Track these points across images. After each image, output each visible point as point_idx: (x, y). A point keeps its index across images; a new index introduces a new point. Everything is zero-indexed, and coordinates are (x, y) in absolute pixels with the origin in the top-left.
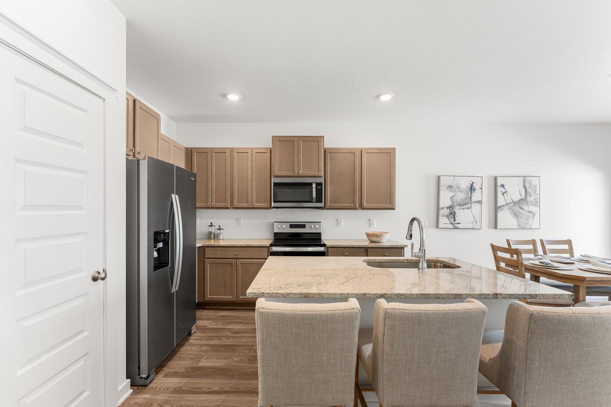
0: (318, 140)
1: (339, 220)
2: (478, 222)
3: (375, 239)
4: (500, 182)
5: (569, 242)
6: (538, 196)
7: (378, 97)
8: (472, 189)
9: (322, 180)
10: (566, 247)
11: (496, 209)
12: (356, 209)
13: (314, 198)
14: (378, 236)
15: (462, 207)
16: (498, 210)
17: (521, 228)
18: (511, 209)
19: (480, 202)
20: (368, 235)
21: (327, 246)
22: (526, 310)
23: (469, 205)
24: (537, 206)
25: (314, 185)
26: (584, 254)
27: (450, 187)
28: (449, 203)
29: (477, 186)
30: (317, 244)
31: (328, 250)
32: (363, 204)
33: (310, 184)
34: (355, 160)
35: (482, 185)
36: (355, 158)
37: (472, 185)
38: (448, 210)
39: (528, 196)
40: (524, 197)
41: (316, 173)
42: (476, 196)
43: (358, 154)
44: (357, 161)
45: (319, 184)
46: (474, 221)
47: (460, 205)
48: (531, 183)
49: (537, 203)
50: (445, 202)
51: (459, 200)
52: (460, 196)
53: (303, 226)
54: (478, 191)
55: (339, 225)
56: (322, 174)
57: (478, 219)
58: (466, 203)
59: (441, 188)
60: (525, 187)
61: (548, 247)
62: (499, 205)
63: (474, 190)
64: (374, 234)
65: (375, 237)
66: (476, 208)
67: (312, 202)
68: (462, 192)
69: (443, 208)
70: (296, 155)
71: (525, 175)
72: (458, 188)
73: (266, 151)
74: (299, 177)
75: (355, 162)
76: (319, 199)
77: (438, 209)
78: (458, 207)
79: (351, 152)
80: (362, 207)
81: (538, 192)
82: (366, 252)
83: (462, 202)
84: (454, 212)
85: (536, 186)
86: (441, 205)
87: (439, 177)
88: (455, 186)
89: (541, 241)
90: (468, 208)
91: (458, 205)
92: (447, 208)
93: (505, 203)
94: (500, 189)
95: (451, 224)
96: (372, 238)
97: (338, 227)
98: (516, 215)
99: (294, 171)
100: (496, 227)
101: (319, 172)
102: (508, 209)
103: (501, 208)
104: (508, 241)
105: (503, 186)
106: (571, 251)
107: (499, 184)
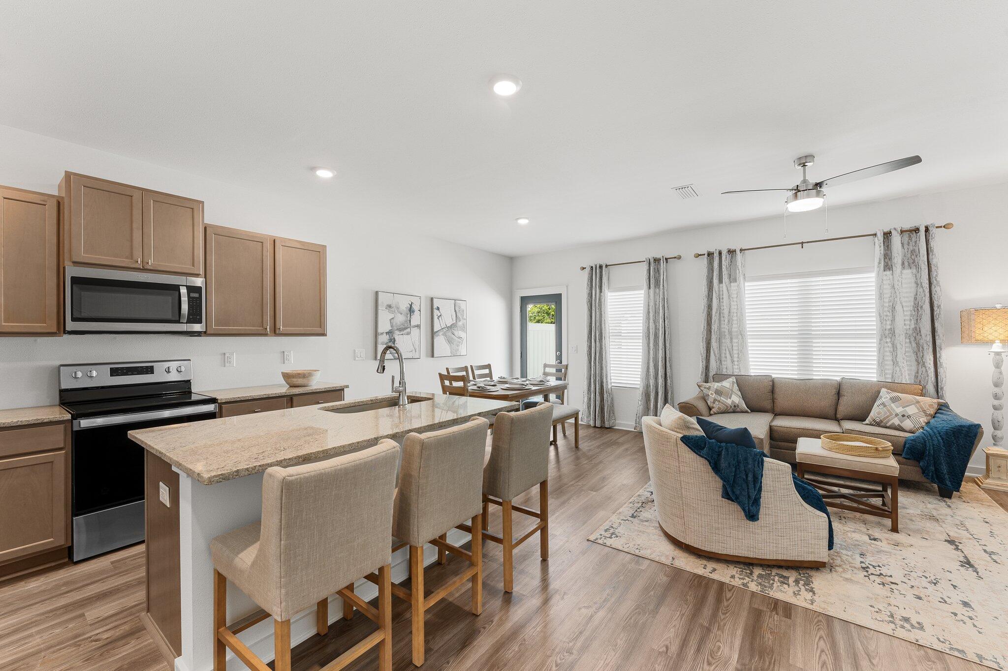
0: (192, 207)
1: (226, 356)
2: (417, 350)
3: (300, 381)
4: (436, 303)
5: (488, 366)
6: (465, 321)
7: (313, 169)
8: (411, 310)
9: (199, 282)
10: (487, 371)
11: (433, 334)
12: (266, 335)
13: (184, 314)
14: (306, 375)
15: (402, 333)
16: (435, 336)
17: (454, 355)
18: (445, 334)
19: (418, 326)
20: (286, 376)
21: (219, 402)
22: (509, 417)
23: (408, 330)
24: (464, 332)
25: (183, 291)
26: (500, 377)
27: (389, 306)
28: (388, 328)
29: (415, 308)
30: (182, 401)
31: (220, 408)
32: (277, 326)
33: (176, 288)
34: (264, 254)
35: (420, 306)
36: (264, 252)
37: (411, 306)
38: (388, 336)
39: (458, 321)
40: (455, 322)
41: (187, 268)
42: (415, 320)
43: (269, 246)
44: (267, 256)
45: (191, 289)
46: (413, 349)
47: (400, 330)
48: (460, 307)
49: (464, 328)
50: (384, 326)
51: (399, 323)
52: (400, 319)
53: (150, 370)
54: (417, 313)
55: (227, 364)
56: (202, 272)
57: (417, 347)
58: (404, 328)
59: (380, 308)
60: (455, 311)
61: (477, 372)
62: (435, 330)
63: (413, 312)
64: (299, 374)
65: (300, 378)
66: (415, 331)
67: (178, 322)
68: (401, 314)
69: (382, 334)
70: (137, 225)
71: (455, 298)
72: (398, 308)
73: (44, 201)
74: (144, 270)
75: (264, 257)
76: (195, 316)
77: (376, 334)
78: (397, 332)
79: (258, 241)
80: (275, 332)
81: (465, 317)
82: (290, 403)
83: (402, 326)
84: (394, 338)
85: (463, 311)
86: (380, 330)
87: (377, 293)
88: (394, 306)
89: (471, 366)
90: (408, 334)
91: (397, 329)
92: (386, 333)
93: (440, 328)
94: (436, 312)
95: (390, 353)
96: (295, 380)
97: (224, 366)
98: (450, 341)
99: (131, 256)
100: (433, 356)
101: (193, 266)
102: (443, 335)
103: (436, 334)
104: (447, 369)
105: (438, 309)
106: (490, 375)
107: (435, 307)
